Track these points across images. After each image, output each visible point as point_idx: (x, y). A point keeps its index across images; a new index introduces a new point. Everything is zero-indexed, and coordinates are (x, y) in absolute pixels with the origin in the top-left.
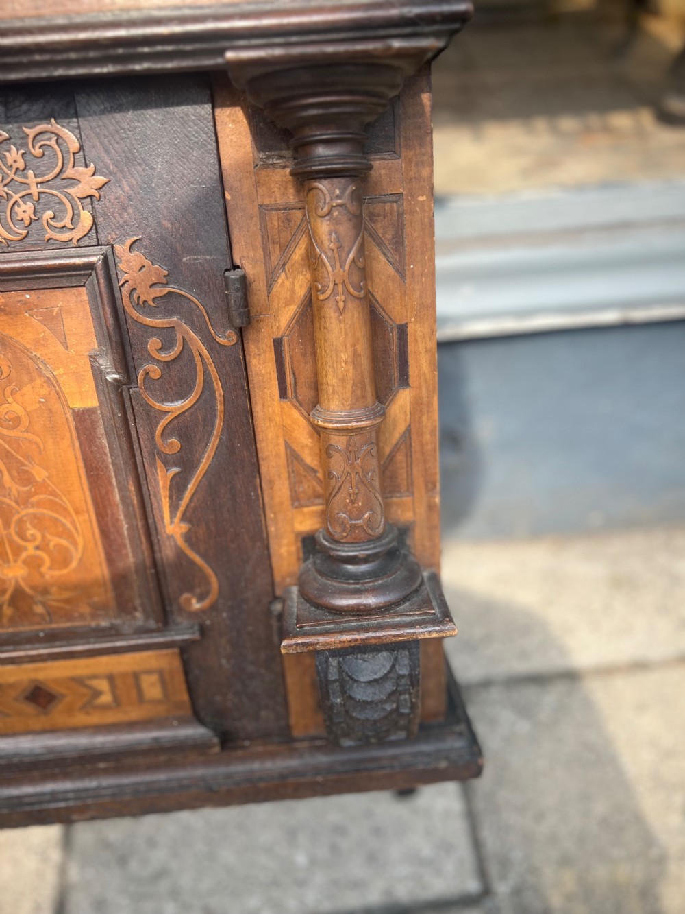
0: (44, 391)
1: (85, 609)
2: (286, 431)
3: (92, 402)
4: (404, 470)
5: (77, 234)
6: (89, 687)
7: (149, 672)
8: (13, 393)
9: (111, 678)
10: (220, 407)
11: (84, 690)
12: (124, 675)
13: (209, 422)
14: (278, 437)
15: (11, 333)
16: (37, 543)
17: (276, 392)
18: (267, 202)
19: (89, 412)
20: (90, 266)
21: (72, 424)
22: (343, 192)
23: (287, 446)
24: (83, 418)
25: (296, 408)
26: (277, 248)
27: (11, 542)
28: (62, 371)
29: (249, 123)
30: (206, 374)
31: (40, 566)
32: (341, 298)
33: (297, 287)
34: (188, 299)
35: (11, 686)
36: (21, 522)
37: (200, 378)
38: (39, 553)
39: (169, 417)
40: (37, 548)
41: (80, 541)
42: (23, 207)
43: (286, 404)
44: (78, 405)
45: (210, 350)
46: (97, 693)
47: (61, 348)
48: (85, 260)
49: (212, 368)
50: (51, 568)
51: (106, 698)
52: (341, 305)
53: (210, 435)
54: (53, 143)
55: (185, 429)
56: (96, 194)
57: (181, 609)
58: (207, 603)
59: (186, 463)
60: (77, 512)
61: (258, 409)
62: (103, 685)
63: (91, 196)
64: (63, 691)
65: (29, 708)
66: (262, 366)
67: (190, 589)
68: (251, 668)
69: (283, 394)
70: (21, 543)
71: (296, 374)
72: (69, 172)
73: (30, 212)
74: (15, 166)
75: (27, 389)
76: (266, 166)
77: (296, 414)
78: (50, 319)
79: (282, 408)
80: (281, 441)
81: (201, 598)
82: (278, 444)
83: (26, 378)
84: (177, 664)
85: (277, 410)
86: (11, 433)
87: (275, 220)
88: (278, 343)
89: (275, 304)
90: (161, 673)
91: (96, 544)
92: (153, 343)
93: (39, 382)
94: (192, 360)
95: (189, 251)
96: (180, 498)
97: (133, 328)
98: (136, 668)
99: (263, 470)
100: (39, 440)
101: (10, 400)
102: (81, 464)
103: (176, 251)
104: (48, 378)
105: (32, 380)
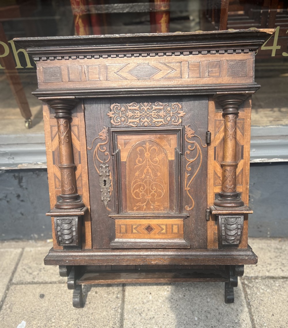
0: (163, 156)
1: (162, 208)
2: (215, 167)
3: (173, 159)
4: (241, 179)
5: (177, 124)
6: (161, 227)
7: (176, 225)
8: (157, 156)
9: (166, 225)
10: (201, 161)
11: (160, 228)
12: (169, 225)
13: (198, 164)
14: (212, 169)
15: (160, 143)
16: (155, 191)
17: (213, 158)
18: (216, 119)
19: (172, 161)
20: (180, 130)
21: (168, 163)
22: (233, 117)
23: (214, 171)
24: (171, 162)
25: (217, 162)
26: (218, 128)
27: (149, 190)
28: (168, 152)
29: (215, 104)
30: (199, 153)
31: (154, 196)
32: (231, 137)
33: (221, 136)
34: (198, 137)
35: (143, 225)
36: (152, 185)
37: (198, 154)
38: (155, 193)
39: (190, 162)
40: (155, 192)
41: (164, 191)
42: (169, 118)
43: (215, 161)
44: (170, 159)
45: (201, 148)
46: (163, 229)
47: (169, 147)
48: (179, 128)
49: (201, 152)
50: (156, 197)
51: (164, 231)
52: (231, 139)
53: (198, 167)
54: (177, 106)
55: (193, 165)
56: (183, 116)
57: (185, 209)
58: (191, 208)
59: (192, 173)
60: (165, 184)
61: (209, 162)
62: (164, 227)
63: (182, 116)
64: (155, 228)
65: (146, 232)
66: (211, 152)
67: (188, 205)
68: (199, 227)
69: (215, 159)
70: (152, 190)
71: (218, 154)
72: (179, 112)
73: (170, 119)
74: (169, 110)
75: (160, 155)
76: (217, 112)
77: (217, 164)
78: (169, 141)
79: (214, 162)
80: (213, 170)
81: (190, 207)
82: (212, 171)
83: (161, 153)
84: (182, 223)
85: (213, 162)
86: (155, 164)
87: (218, 123)
88: (215, 148)
89: (216, 139)
90: (178, 225)
91: (168, 192)
92: (189, 146)
93: (163, 154)
94: (197, 150)
95: (200, 128)
96: (189, 181)
97: (186, 143)
98: (173, 223)
99: (208, 176)
100: (160, 167)
101: (156, 157)
102: (168, 172)
103: (197, 128)
104: (165, 153)
105: (162, 153)
